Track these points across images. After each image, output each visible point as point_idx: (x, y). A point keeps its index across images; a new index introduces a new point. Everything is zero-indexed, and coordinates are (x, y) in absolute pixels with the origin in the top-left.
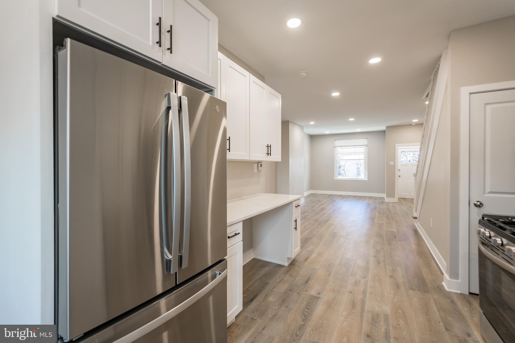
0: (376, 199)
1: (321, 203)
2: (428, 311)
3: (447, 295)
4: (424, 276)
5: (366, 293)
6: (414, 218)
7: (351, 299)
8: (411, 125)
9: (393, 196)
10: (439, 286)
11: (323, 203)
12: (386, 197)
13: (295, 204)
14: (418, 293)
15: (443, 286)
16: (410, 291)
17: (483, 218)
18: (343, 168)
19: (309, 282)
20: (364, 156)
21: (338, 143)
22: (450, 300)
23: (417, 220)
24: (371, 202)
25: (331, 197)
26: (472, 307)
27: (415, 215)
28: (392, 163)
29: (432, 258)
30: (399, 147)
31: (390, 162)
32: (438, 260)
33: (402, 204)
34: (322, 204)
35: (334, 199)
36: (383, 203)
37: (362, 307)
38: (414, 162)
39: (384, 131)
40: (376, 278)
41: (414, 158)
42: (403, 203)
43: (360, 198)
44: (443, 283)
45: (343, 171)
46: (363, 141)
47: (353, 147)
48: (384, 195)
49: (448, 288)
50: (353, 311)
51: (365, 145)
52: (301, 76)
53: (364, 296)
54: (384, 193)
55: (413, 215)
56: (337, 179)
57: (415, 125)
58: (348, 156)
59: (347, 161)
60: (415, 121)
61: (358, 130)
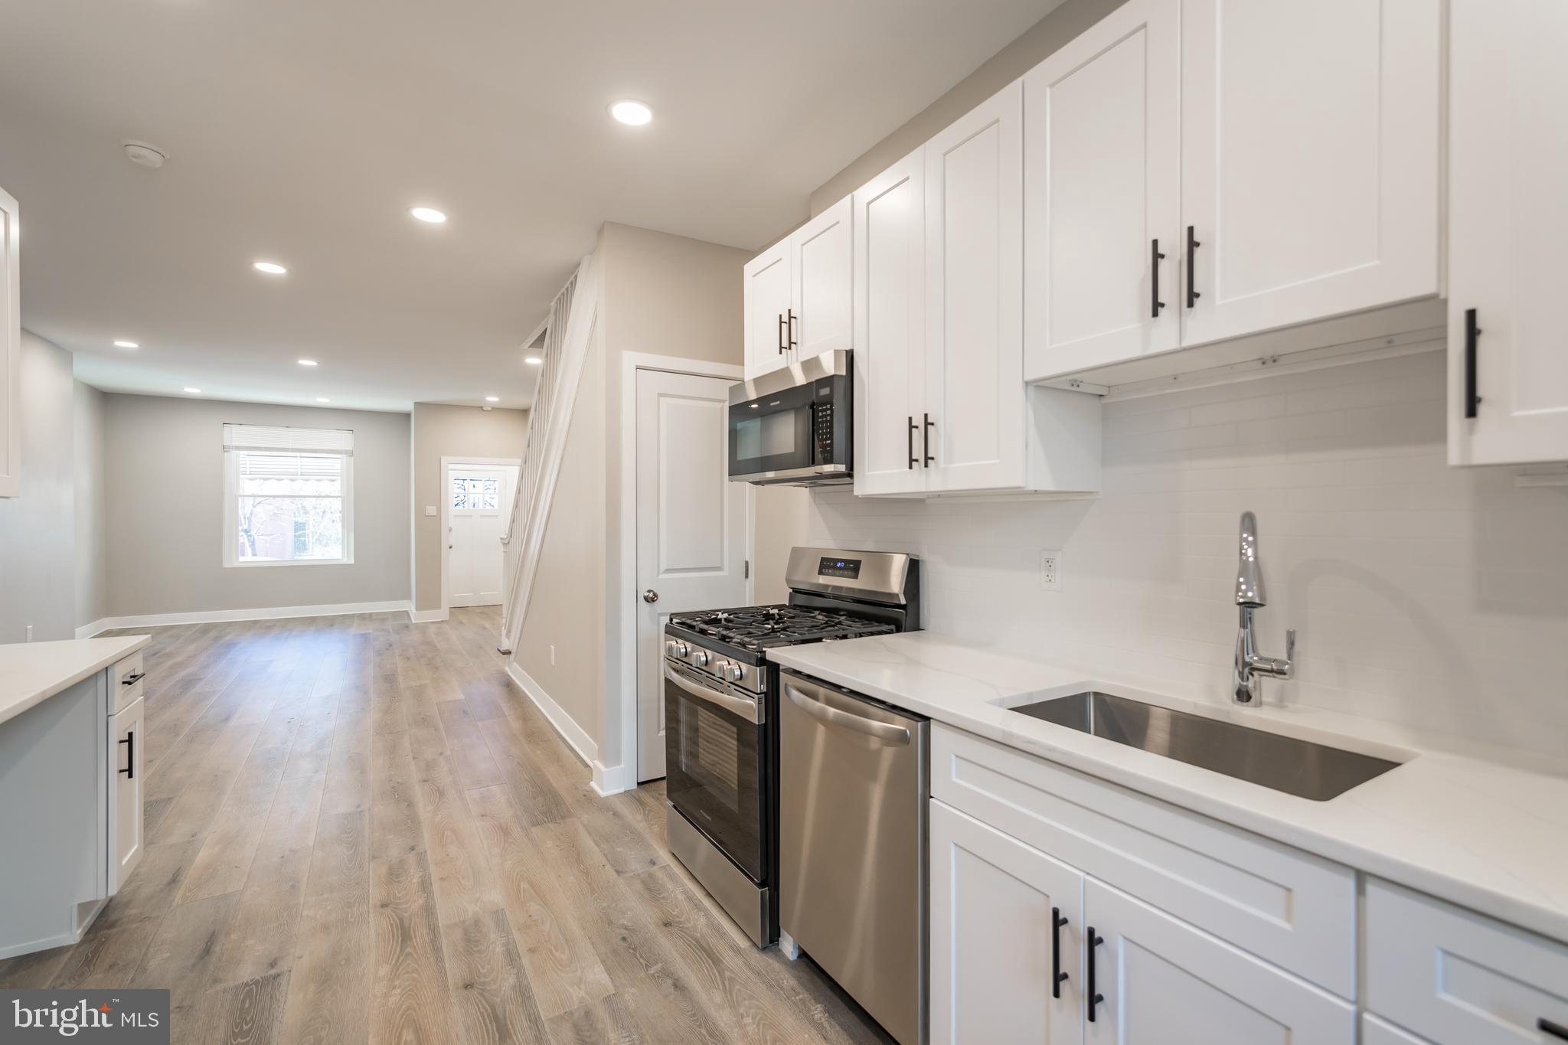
0: (383, 620)
1: (170, 663)
2: (579, 855)
3: (603, 806)
4: (554, 784)
5: (431, 885)
6: (504, 653)
7: (392, 922)
8: (482, 408)
9: (436, 604)
10: (586, 793)
11: (179, 659)
12: (414, 611)
13: (120, 673)
14: (551, 826)
15: (592, 791)
16: (533, 829)
17: (671, 620)
18: (245, 527)
19: (217, 948)
20: (342, 486)
21: (238, 434)
22: (612, 813)
23: (512, 656)
24: (370, 631)
25: (213, 634)
26: (648, 808)
27: (506, 645)
28: (431, 510)
29: (558, 739)
30: (451, 466)
31: (427, 507)
32: (572, 739)
33: (461, 623)
34: (180, 665)
35: (229, 637)
36: (407, 627)
37: (430, 925)
38: (487, 507)
39: (407, 415)
40: (445, 836)
41: (487, 498)
42: (464, 621)
43: (330, 622)
44: (593, 784)
45: (245, 536)
46: (340, 439)
47: (298, 454)
48: (410, 606)
49: (602, 789)
50: (408, 950)
51: (345, 450)
52: (135, 160)
53: (426, 895)
54: (408, 597)
55: (501, 646)
56: (236, 565)
57: (490, 409)
58: (266, 482)
59: (259, 500)
60: (493, 399)
61: (323, 401)
